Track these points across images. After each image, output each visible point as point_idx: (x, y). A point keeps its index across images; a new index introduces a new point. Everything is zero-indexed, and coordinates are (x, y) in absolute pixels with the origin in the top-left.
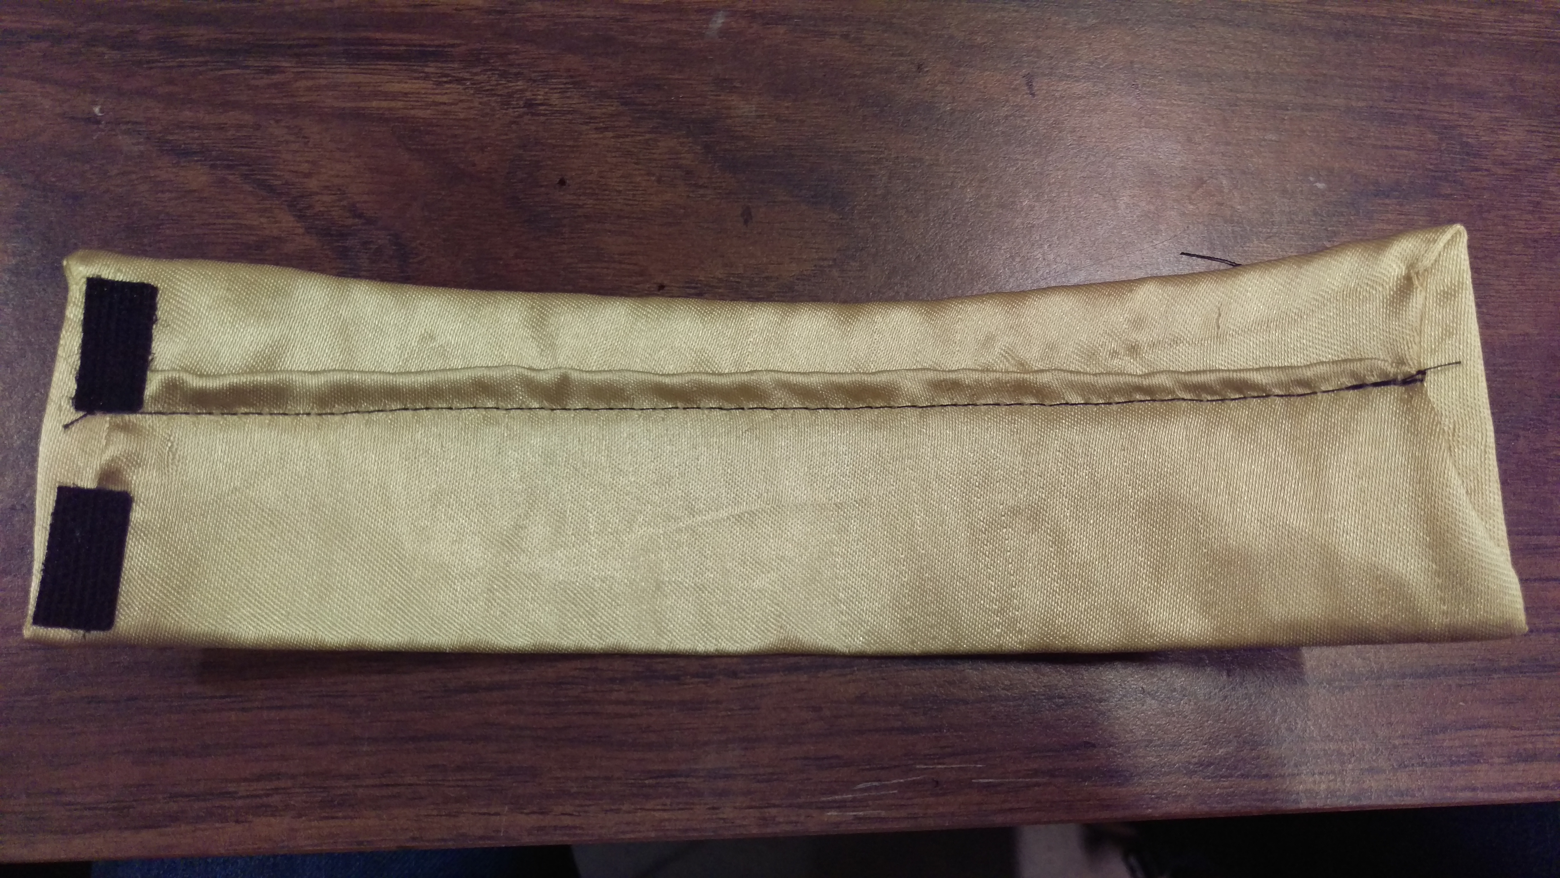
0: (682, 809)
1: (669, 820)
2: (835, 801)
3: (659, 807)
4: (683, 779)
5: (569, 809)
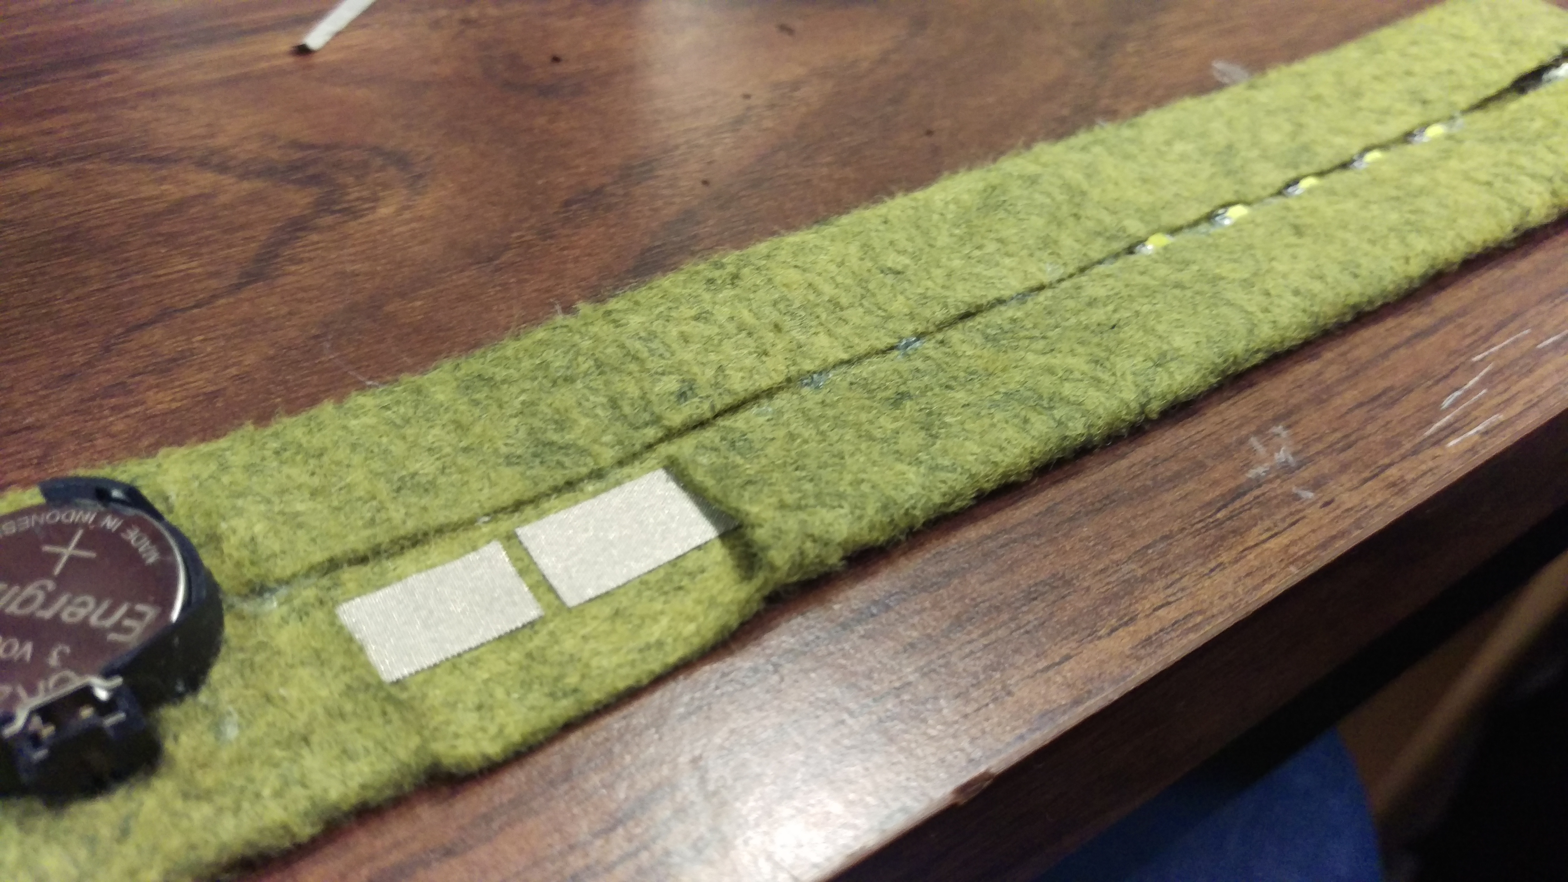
0: (1294, 524)
1: (1293, 543)
2: (1442, 429)
3: (1265, 536)
4: (1257, 492)
5: (1156, 599)
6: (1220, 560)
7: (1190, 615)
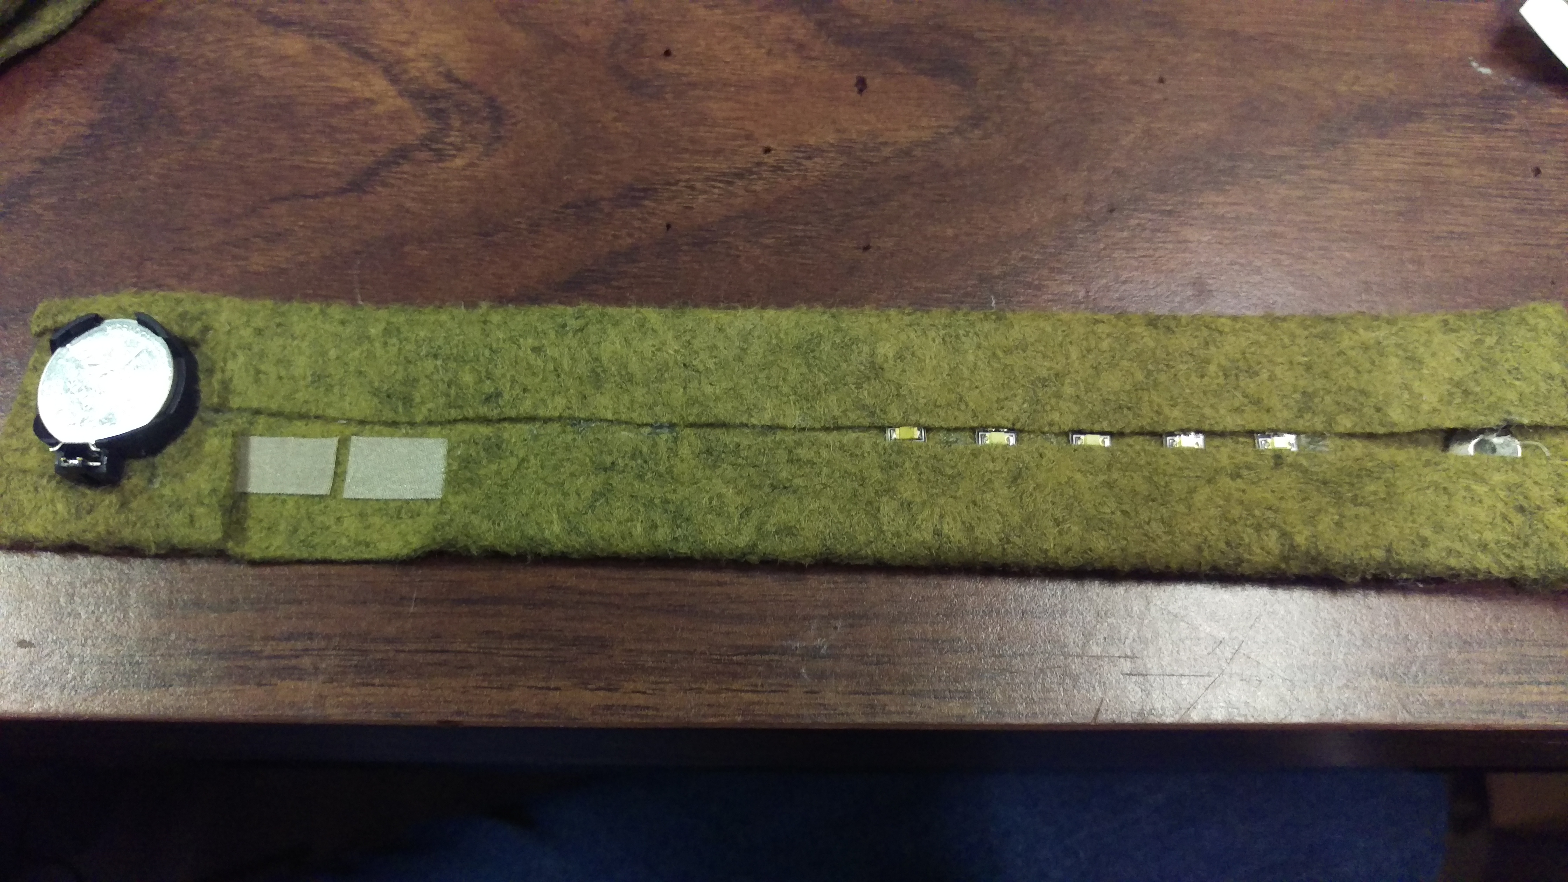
6: (703, 686)
7: (648, 708)
